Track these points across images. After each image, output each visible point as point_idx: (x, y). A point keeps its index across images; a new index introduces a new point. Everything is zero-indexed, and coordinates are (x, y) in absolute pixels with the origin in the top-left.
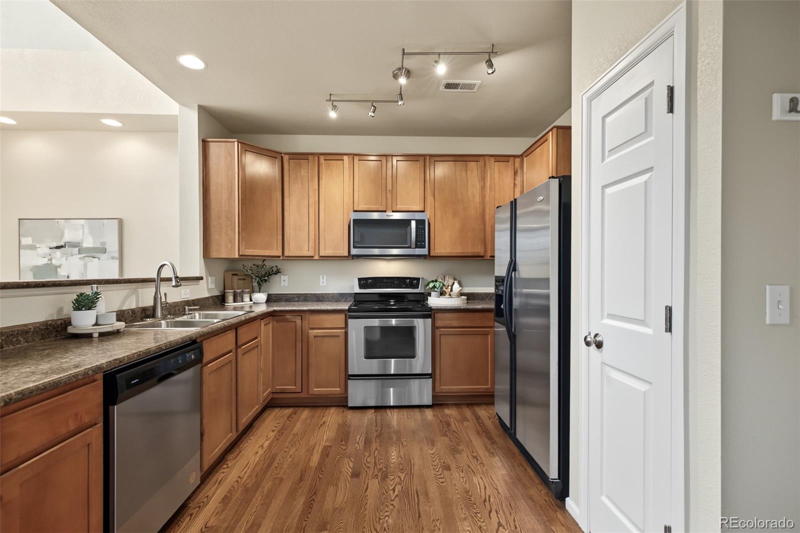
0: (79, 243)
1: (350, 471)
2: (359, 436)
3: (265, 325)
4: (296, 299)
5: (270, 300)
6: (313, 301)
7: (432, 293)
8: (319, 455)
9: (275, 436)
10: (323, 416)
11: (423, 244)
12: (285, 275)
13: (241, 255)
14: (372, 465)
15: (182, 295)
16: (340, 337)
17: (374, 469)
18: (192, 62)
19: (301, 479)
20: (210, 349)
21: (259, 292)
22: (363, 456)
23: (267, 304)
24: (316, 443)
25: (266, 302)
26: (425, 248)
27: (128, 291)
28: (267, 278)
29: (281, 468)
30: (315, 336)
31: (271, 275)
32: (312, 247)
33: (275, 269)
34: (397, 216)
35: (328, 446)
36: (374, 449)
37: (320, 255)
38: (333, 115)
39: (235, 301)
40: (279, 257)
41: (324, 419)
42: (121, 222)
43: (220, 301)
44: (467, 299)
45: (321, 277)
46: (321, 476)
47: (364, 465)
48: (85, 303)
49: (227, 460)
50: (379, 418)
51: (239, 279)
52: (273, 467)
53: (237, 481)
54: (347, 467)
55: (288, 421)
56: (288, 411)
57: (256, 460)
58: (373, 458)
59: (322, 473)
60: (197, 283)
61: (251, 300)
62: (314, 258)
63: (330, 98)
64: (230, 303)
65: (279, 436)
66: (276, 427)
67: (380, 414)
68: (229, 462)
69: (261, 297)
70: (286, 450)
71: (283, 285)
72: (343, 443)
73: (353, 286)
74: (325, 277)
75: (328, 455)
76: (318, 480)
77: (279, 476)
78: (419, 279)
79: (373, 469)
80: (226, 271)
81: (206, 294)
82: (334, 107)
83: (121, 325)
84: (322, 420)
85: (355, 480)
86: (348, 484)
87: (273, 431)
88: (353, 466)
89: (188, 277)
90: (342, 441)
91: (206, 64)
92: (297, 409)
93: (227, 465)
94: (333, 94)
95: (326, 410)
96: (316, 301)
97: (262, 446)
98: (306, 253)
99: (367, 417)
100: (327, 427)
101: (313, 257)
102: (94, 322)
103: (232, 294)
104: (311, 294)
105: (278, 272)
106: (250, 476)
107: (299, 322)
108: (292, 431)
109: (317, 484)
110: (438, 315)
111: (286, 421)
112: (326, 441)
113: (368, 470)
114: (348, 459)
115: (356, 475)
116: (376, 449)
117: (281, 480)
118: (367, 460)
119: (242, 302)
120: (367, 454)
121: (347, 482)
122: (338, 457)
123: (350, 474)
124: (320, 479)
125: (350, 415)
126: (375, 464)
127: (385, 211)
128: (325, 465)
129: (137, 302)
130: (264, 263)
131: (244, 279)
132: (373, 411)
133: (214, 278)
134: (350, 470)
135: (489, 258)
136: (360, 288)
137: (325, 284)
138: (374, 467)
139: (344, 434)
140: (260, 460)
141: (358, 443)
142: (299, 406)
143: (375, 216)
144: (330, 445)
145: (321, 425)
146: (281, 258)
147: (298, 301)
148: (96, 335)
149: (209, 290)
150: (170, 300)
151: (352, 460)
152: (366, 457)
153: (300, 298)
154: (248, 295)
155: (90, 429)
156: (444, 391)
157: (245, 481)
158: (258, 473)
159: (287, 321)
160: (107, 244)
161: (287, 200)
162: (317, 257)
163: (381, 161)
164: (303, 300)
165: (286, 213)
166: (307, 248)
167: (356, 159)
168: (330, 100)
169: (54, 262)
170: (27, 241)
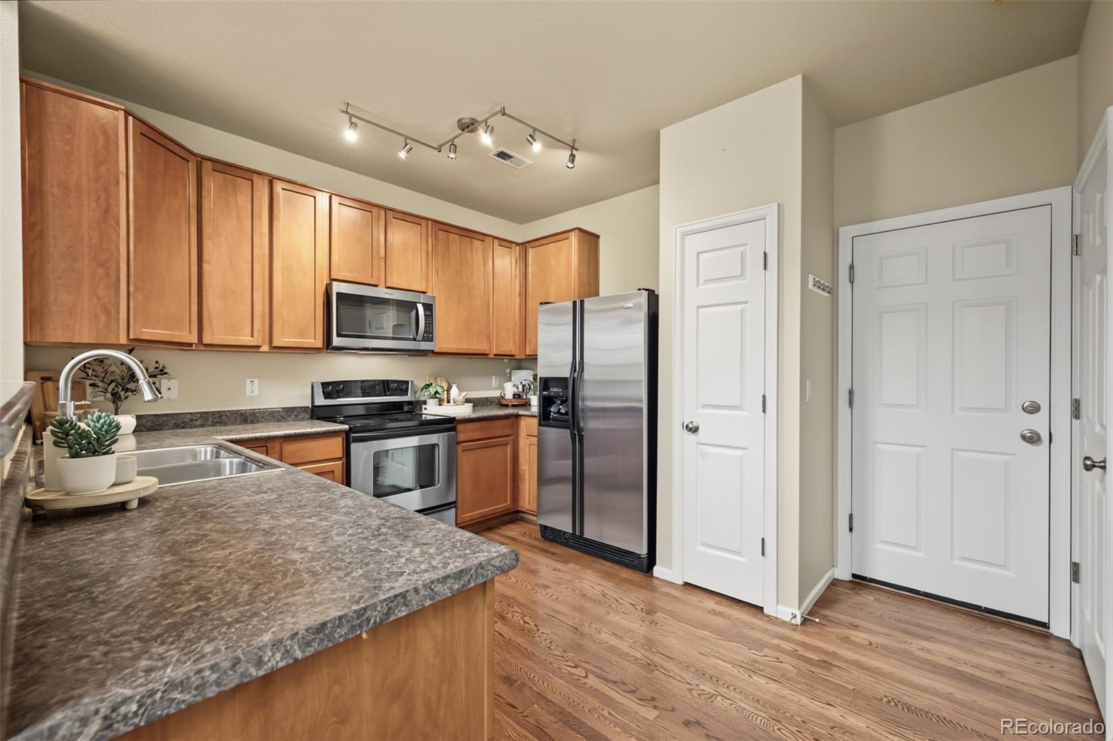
4: (198, 423)
5: (143, 427)
6: (234, 423)
7: (430, 400)
11: (431, 335)
12: (170, 379)
16: (336, 472)
23: (135, 436)
25: (134, 432)
26: (432, 341)
32: (259, 330)
34: (397, 295)
37: (270, 344)
40: (188, 344)
44: (474, 406)
45: (248, 381)
62: (262, 349)
63: (347, 109)
71: (169, 396)
74: (256, 381)
78: (408, 382)
94: (352, 106)
96: (241, 423)
98: (246, 340)
101: (259, 347)
104: (229, 411)
110: (461, 427)
135: (492, 357)
136: (325, 398)
137: (256, 393)
146: (191, 347)
147: (202, 426)
153: (206, 419)
161: (208, 245)
162: (265, 348)
163: (371, 212)
164: (214, 424)
165: (206, 267)
166: (248, 331)
167: (335, 200)
168: (346, 112)
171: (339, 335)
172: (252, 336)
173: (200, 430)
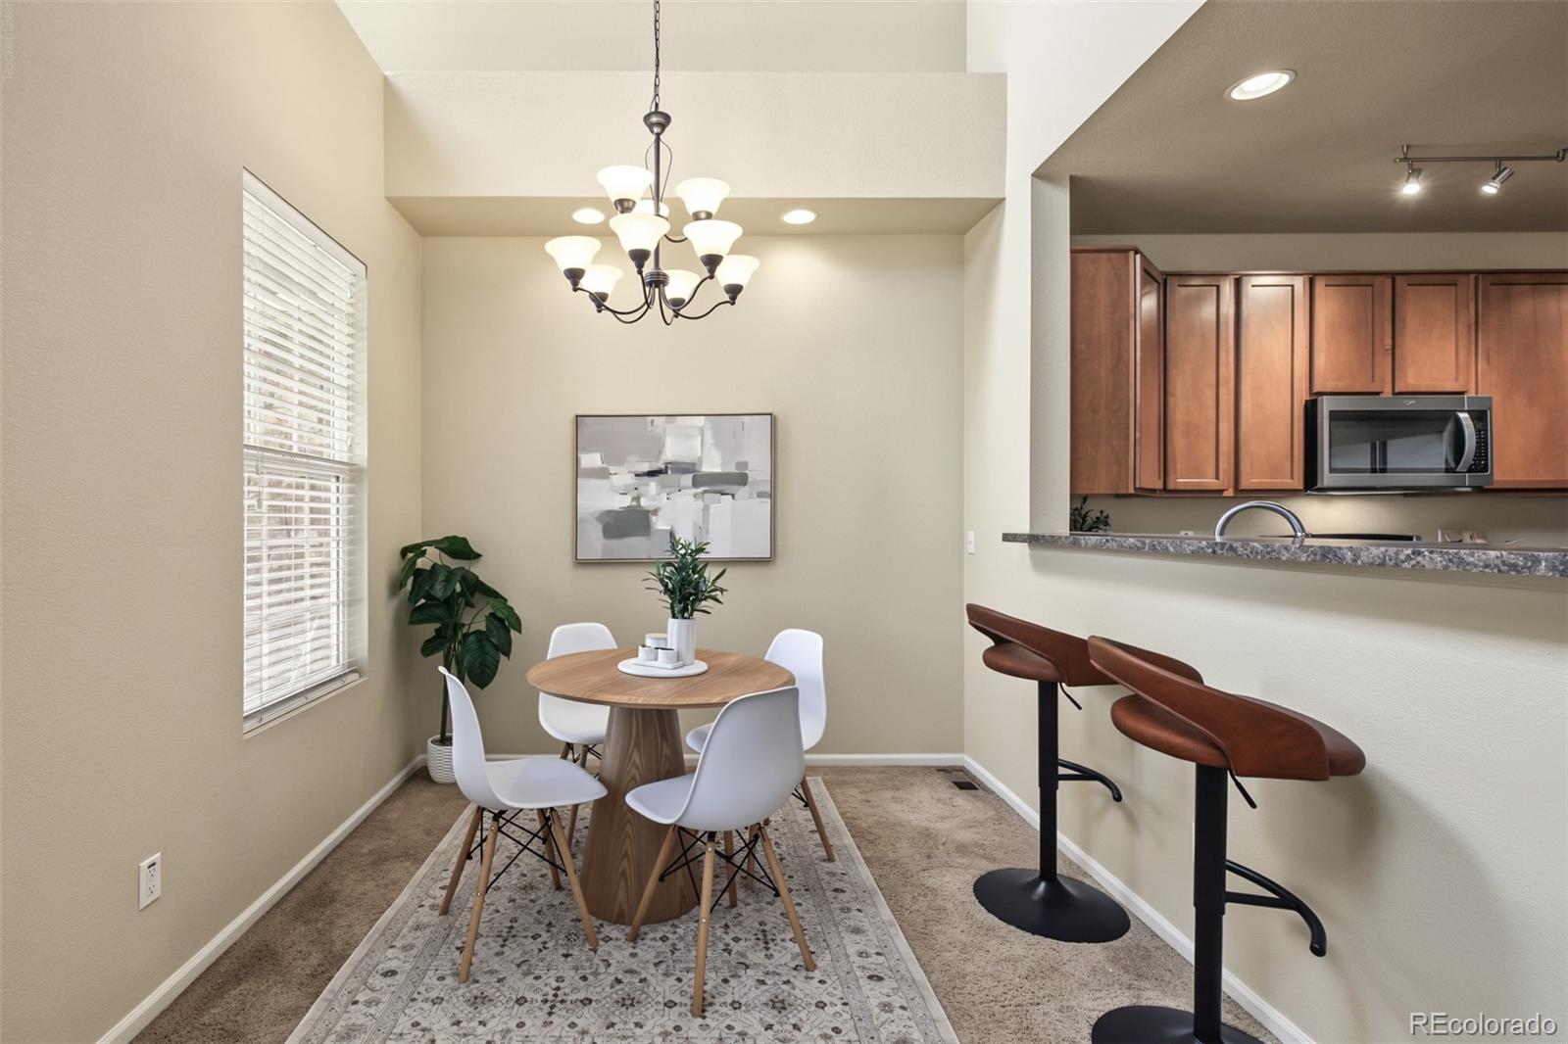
0: (694, 464)
13: (1141, 489)
32: (1224, 471)
37: (1240, 487)
38: (1411, 189)
42: (774, 421)
62: (1226, 494)
63: (1406, 154)
98: (1210, 482)
101: (1222, 491)
127: (1380, 394)
160: (749, 467)
161: (1173, 372)
162: (1230, 493)
163: (1372, 286)
165: (1171, 399)
166: (1212, 470)
167: (1320, 284)
168: (1406, 159)
169: (644, 502)
170: (591, 460)
171: (1332, 470)
172: (1217, 478)
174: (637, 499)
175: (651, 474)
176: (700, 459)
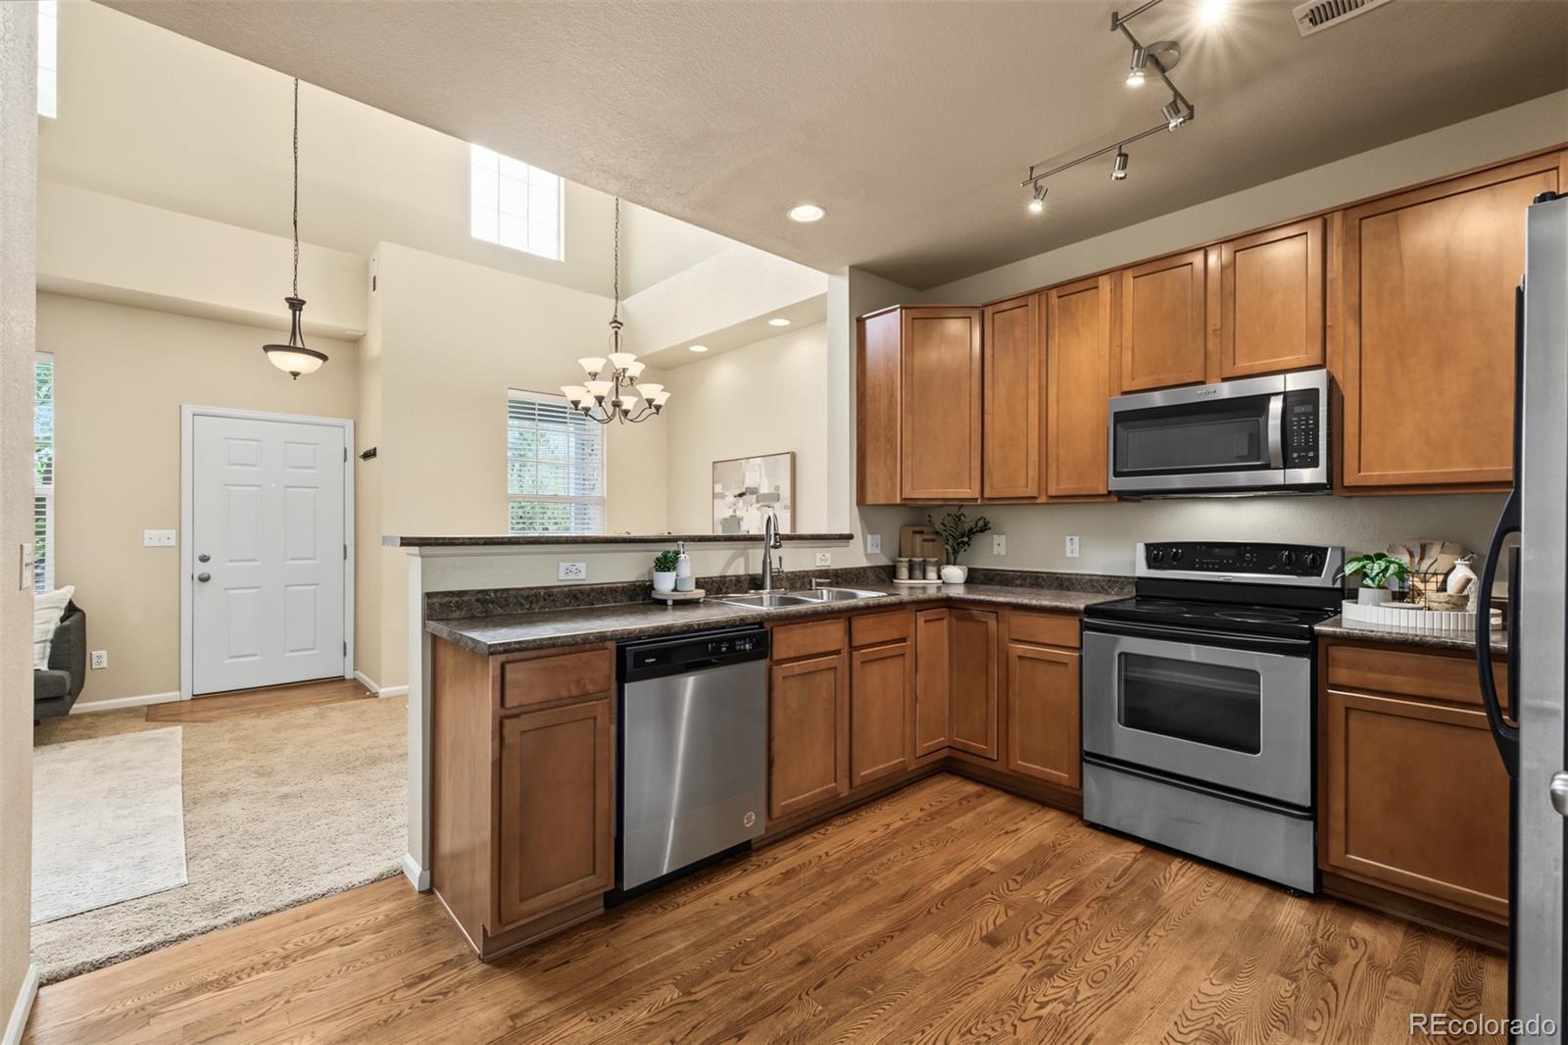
0: (756, 488)
1: (989, 930)
2: (1062, 881)
3: (926, 621)
5: (973, 578)
6: (1049, 587)
7: (1362, 591)
8: (959, 878)
9: (920, 819)
10: (1024, 819)
11: (1311, 454)
12: (1000, 534)
13: (904, 499)
14: (1037, 942)
15: (818, 561)
16: (1069, 665)
17: (1038, 949)
18: (807, 213)
19: (901, 899)
20: (785, 643)
21: (954, 565)
22: (1037, 917)
23: (961, 586)
24: (970, 857)
25: (965, 583)
26: (1316, 465)
27: (733, 551)
28: (966, 539)
29: (888, 869)
30: (1019, 657)
31: (974, 533)
32: (1033, 479)
33: (981, 523)
34: (1225, 391)
35: (988, 871)
36: (1074, 914)
37: (1049, 494)
38: (1036, 207)
39: (910, 578)
40: (976, 500)
41: (1022, 824)
42: (793, 456)
43: (886, 575)
45: (1068, 538)
46: (934, 910)
47: (1022, 934)
48: (667, 563)
49: (830, 825)
50: (1139, 866)
51: (925, 540)
52: (879, 861)
53: (820, 857)
54: (990, 917)
55: (956, 805)
56: (971, 788)
57: (866, 841)
58: (1054, 930)
59: (939, 906)
60: (846, 544)
61: (939, 578)
62: (1038, 501)
63: (1031, 176)
64: (903, 579)
65: (925, 821)
66: (931, 805)
67: (1149, 860)
68: (830, 827)
69: (955, 573)
70: (918, 846)
71: (999, 552)
72: (1019, 878)
73: (1134, 563)
74: (1076, 539)
75: (973, 885)
76: (925, 912)
77: (876, 878)
78: (1322, 549)
79: (1035, 948)
80: (903, 526)
81: (863, 563)
82: (1039, 192)
83: (700, 593)
84: (1016, 823)
85: (986, 946)
86: (967, 944)
87: (922, 810)
88: (1001, 925)
89: (825, 535)
90: (1020, 874)
91: (824, 209)
92: (989, 789)
93: (827, 830)
94: (1037, 166)
95: (1039, 811)
96: (1056, 589)
97: (888, 825)
98: (1021, 491)
99: (1112, 855)
100: (1013, 840)
101: (1035, 498)
102: (672, 586)
103: (906, 565)
104: (1047, 573)
105: (985, 528)
106: (840, 859)
107: (992, 624)
108: (949, 821)
109: (917, 919)
110: (1339, 653)
111: (954, 803)
112: (992, 862)
113: (1023, 942)
114: (1003, 909)
115: (992, 940)
116: (1077, 919)
117: (874, 884)
118: (1037, 927)
119: (924, 578)
120: (1047, 918)
121: (969, 940)
122: (990, 895)
123: (984, 933)
124: (929, 912)
125: (1079, 834)
126: (1048, 943)
127: (1202, 383)
128: (953, 899)
129: (747, 566)
130: (961, 511)
131: (933, 540)
132: (1139, 848)
133: (879, 536)
134: (991, 927)
136: (1150, 567)
137: (1076, 554)
138: (1042, 946)
139: (1035, 865)
140: (870, 843)
141: (1048, 892)
142: (996, 788)
143: (1158, 400)
144: (993, 870)
145: (1006, 833)
146: (979, 502)
147: (1021, 586)
148: (670, 603)
149: (868, 556)
150: (787, 568)
151: (1011, 913)
152: (1040, 922)
153: (1025, 579)
154: (935, 569)
155: (595, 702)
156: (1353, 868)
157: (830, 862)
158: (853, 859)
159: (971, 618)
160: (781, 489)
161: (988, 393)
162: (1042, 499)
163: (1191, 263)
164: (1032, 586)
166: (1024, 480)
167: (1128, 276)
168: (1030, 180)
169: (738, 514)
170: (718, 488)
171: (1118, 474)
173: (1019, 590)
174: (735, 511)
175: (741, 495)
176: (759, 485)
